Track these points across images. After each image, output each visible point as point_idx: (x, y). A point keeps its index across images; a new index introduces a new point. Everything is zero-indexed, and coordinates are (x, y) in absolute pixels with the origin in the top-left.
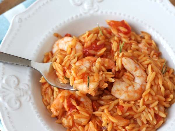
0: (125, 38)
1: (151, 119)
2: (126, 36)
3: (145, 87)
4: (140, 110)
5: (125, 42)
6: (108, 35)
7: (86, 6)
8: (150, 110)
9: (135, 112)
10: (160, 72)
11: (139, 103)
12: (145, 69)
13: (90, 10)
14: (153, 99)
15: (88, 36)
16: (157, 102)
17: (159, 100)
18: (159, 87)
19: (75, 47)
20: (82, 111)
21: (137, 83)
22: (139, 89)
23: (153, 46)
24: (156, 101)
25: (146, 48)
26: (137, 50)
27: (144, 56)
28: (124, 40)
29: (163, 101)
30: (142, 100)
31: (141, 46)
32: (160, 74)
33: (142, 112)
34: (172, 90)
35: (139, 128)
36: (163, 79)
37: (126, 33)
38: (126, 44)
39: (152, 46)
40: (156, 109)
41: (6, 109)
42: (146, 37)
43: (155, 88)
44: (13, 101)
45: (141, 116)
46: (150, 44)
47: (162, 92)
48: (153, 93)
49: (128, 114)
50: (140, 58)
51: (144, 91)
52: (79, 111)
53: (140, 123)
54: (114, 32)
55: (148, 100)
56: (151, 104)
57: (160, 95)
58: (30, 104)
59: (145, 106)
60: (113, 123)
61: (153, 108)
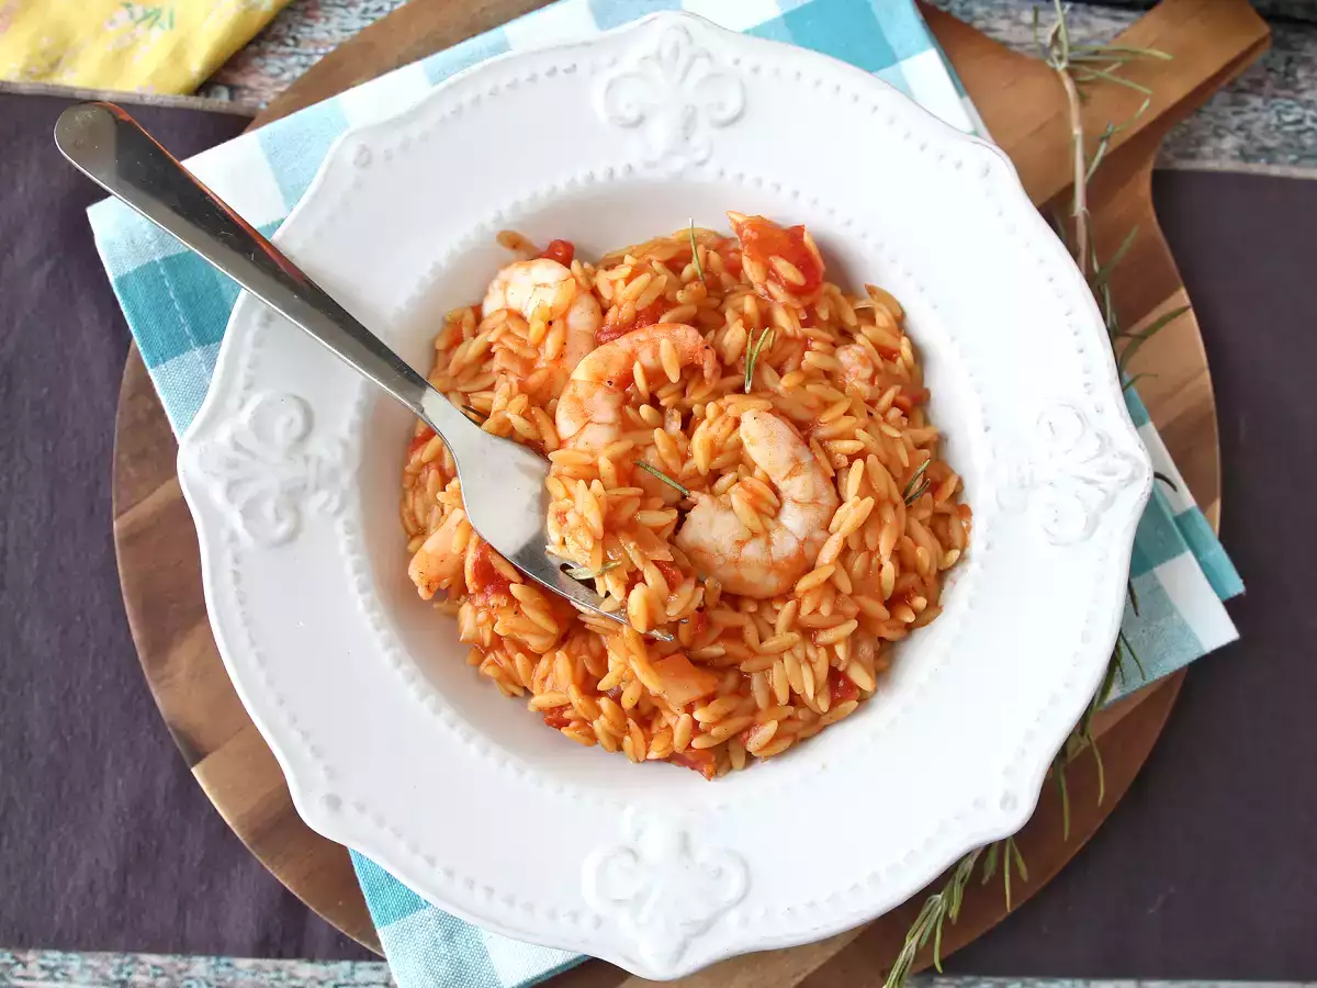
0: (786, 307)
1: (810, 693)
2: (795, 304)
3: (818, 550)
4: (772, 643)
5: (784, 330)
6: (725, 277)
7: (660, 132)
8: (811, 654)
9: (750, 649)
10: (897, 497)
11: (777, 612)
12: (836, 471)
13: (670, 153)
14: (835, 612)
15: (629, 280)
16: (853, 625)
17: (862, 617)
18: (874, 561)
19: (564, 316)
20: (532, 607)
21: (786, 529)
22: (787, 559)
23: (899, 361)
24: (847, 619)
25: (868, 372)
26: (828, 375)
27: (848, 413)
28: (783, 320)
29: (879, 620)
30: (790, 605)
31: (848, 357)
32: (895, 507)
33: (780, 655)
34: (929, 574)
35: (750, 718)
36: (903, 527)
37: (794, 290)
38: (786, 339)
39: (894, 360)
40: (841, 651)
41: (233, 538)
42: (882, 318)
43: (858, 563)
44: (268, 509)
45: (771, 668)
46: (888, 354)
47: (883, 583)
48: (845, 585)
49: (718, 650)
50: (826, 417)
51: (810, 568)
52: (521, 606)
53: (760, 697)
54: (751, 270)
55: (816, 611)
56: (825, 629)
57: (872, 596)
58: (339, 527)
59: (796, 636)
61: (830, 648)
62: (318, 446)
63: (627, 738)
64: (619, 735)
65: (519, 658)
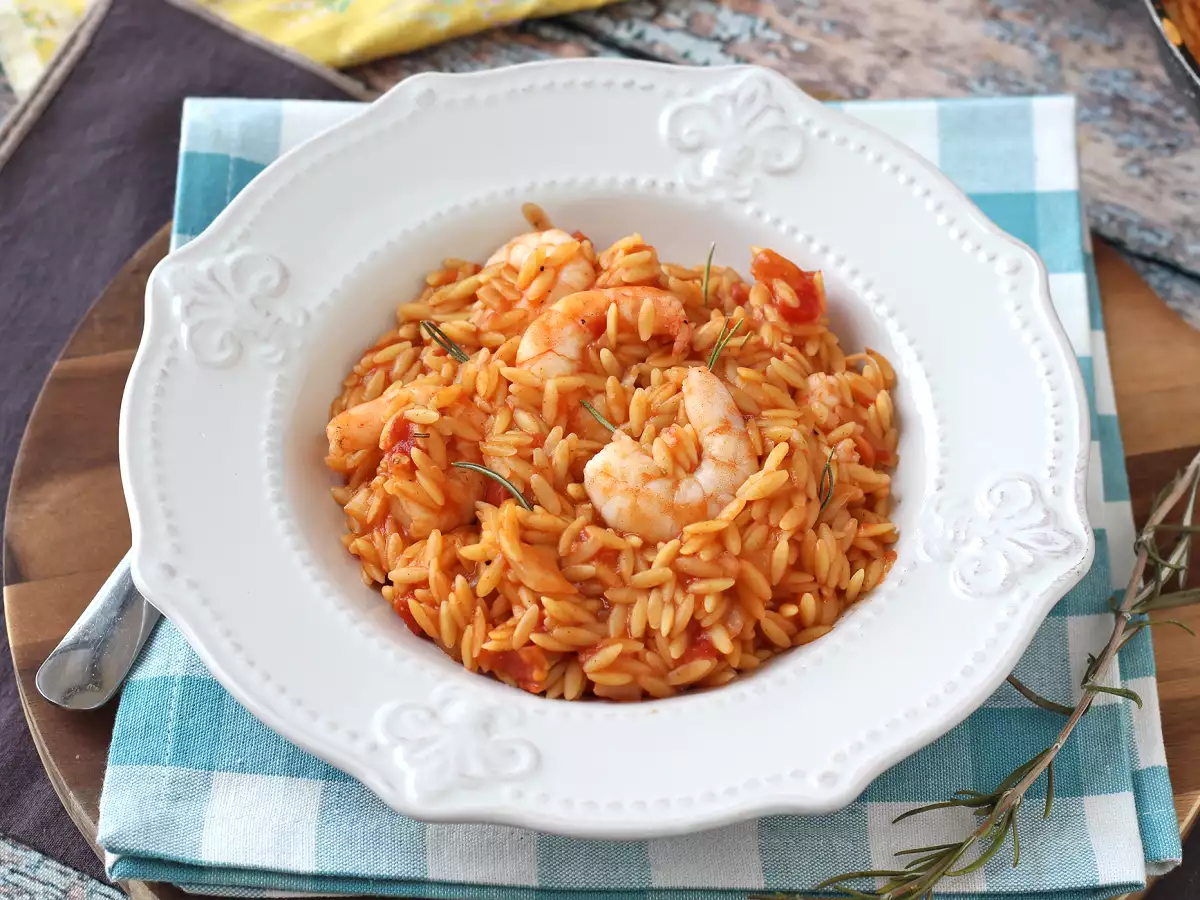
0: (774, 327)
1: (665, 632)
2: (785, 327)
3: (720, 509)
4: (644, 576)
5: (762, 339)
7: (711, 163)
8: (679, 597)
9: (620, 576)
10: (813, 493)
11: (657, 552)
13: (716, 183)
14: (716, 561)
16: (729, 583)
17: (741, 582)
18: (772, 537)
19: (558, 269)
20: (425, 475)
21: (696, 481)
22: (688, 505)
23: (872, 408)
24: (725, 576)
25: (833, 401)
26: (792, 390)
27: (795, 419)
28: (766, 334)
29: (760, 598)
30: (673, 545)
31: (817, 381)
32: (809, 500)
33: (648, 590)
34: (826, 582)
35: (598, 638)
36: (812, 521)
37: (789, 315)
38: (760, 347)
39: (866, 407)
40: (709, 604)
41: (175, 344)
42: (870, 373)
43: (756, 535)
44: (217, 336)
45: (634, 603)
46: (862, 401)
47: (775, 562)
48: (734, 546)
49: (589, 568)
52: (417, 473)
53: (613, 626)
55: (695, 554)
56: (703, 578)
57: (758, 566)
58: (273, 378)
59: (670, 574)
60: (507, 566)
61: (699, 599)
62: (283, 310)
63: (469, 629)
64: (462, 623)
65: (394, 539)
